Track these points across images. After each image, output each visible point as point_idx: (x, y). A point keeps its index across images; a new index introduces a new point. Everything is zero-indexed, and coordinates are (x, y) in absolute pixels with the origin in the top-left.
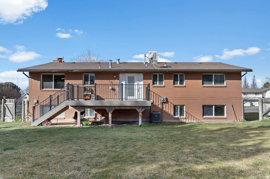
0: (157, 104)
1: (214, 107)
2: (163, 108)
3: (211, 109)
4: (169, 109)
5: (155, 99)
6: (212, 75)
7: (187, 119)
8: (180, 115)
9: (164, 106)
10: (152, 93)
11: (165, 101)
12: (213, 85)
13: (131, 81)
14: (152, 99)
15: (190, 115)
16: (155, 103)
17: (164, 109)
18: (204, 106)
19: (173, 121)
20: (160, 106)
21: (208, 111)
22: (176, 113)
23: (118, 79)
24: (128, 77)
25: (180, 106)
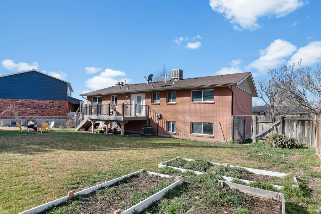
0: (154, 120)
1: (202, 124)
2: (158, 123)
3: (200, 126)
4: (163, 125)
5: (153, 115)
6: (202, 91)
7: (177, 135)
8: (173, 131)
9: (160, 122)
10: (151, 110)
11: (159, 118)
12: (202, 102)
13: (139, 100)
14: (151, 115)
15: (179, 132)
16: (153, 119)
17: (160, 124)
18: (192, 124)
19: (166, 136)
20: (156, 122)
21: (197, 128)
22: (170, 128)
23: (130, 99)
24: (137, 96)
25: (173, 122)
